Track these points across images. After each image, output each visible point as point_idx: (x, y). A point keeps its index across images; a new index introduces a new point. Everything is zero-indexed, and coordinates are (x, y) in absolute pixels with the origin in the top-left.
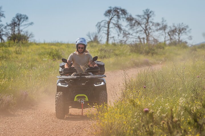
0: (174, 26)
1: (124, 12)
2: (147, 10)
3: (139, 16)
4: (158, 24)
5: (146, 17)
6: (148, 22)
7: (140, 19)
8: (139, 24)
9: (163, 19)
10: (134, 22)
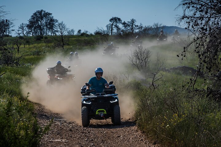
0: (146, 27)
1: (119, 19)
2: (133, 19)
3: (129, 22)
4: (137, 26)
5: (132, 22)
6: (133, 25)
7: (129, 23)
8: (129, 26)
9: (141, 23)
10: (126, 25)
